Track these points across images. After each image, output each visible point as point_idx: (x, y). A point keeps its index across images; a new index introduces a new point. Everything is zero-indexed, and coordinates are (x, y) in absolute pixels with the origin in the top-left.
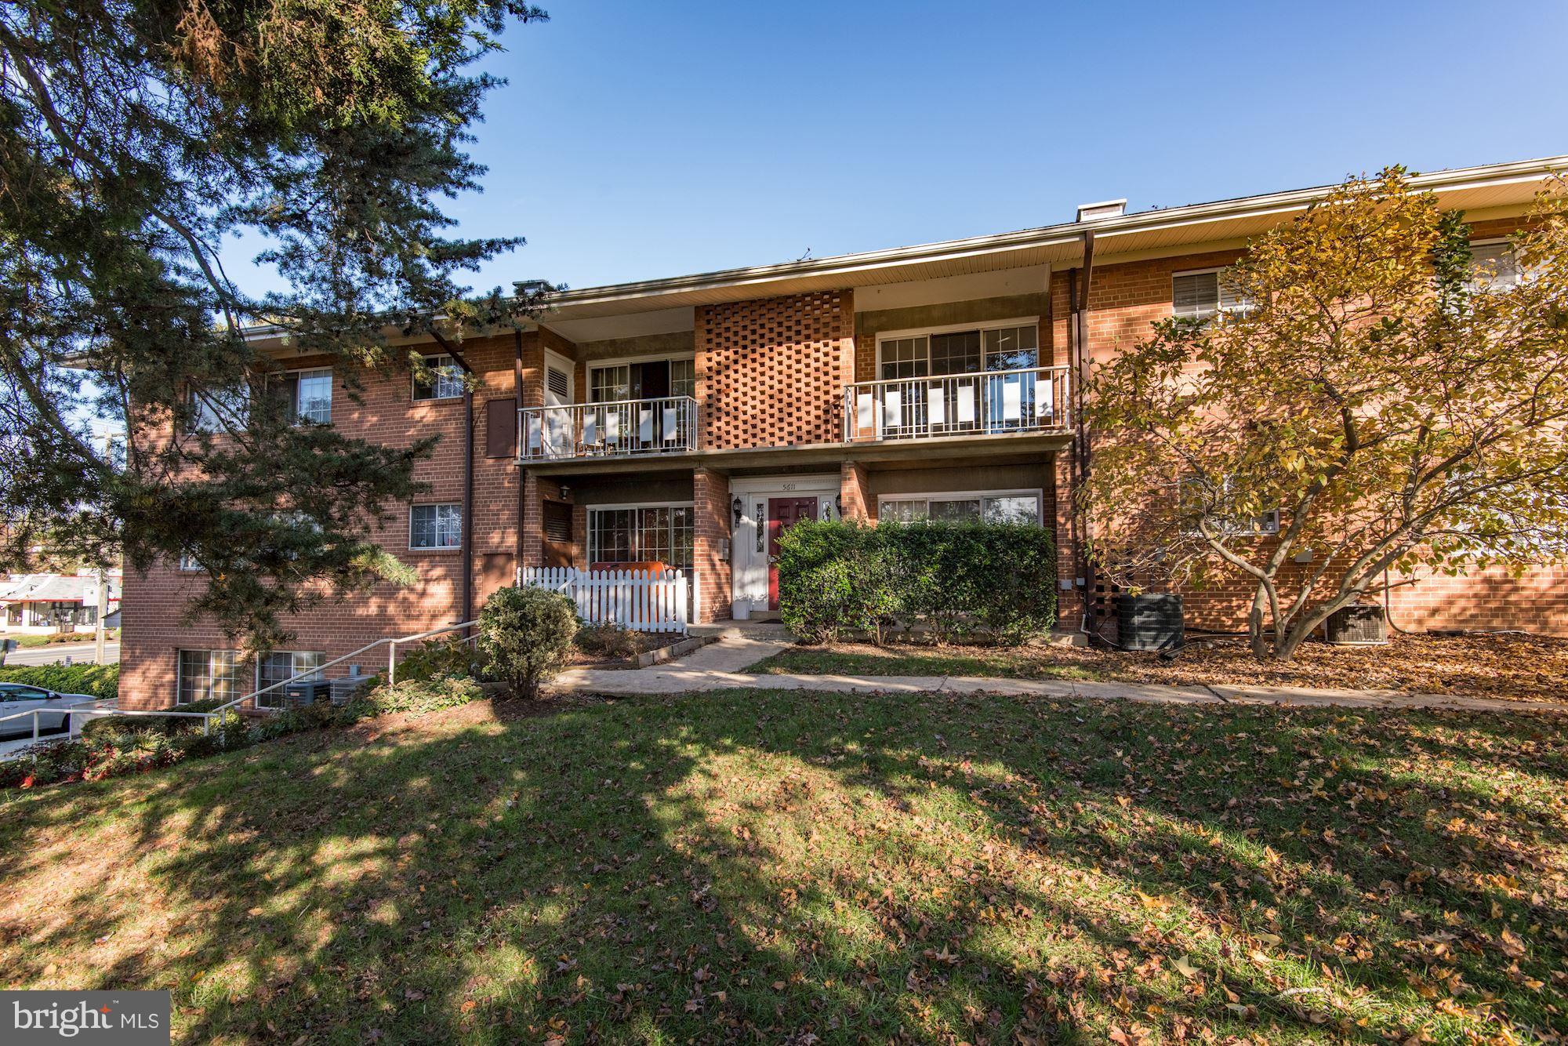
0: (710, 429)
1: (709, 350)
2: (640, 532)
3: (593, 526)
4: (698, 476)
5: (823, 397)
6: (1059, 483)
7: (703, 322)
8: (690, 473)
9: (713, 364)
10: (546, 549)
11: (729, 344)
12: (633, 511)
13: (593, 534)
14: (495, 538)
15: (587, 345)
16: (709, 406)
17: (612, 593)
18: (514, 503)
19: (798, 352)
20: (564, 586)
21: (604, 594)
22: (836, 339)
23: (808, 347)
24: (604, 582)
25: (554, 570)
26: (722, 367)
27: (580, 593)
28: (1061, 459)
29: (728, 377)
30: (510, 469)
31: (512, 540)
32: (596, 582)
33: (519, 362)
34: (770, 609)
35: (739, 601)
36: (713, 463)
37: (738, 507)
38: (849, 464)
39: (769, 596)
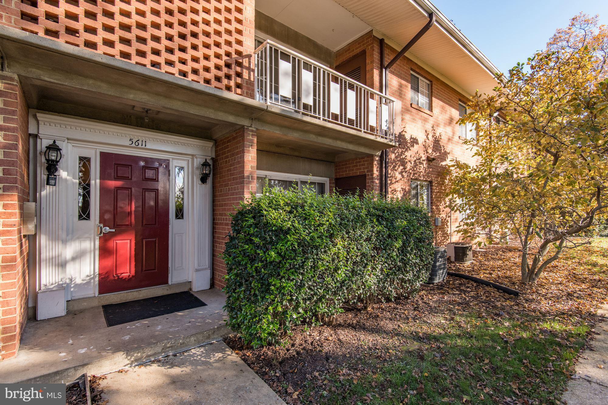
5: (225, 47)
28: (376, 161)
34: (100, 293)
35: (51, 291)
36: (42, 72)
37: (53, 156)
38: (252, 131)
39: (100, 274)
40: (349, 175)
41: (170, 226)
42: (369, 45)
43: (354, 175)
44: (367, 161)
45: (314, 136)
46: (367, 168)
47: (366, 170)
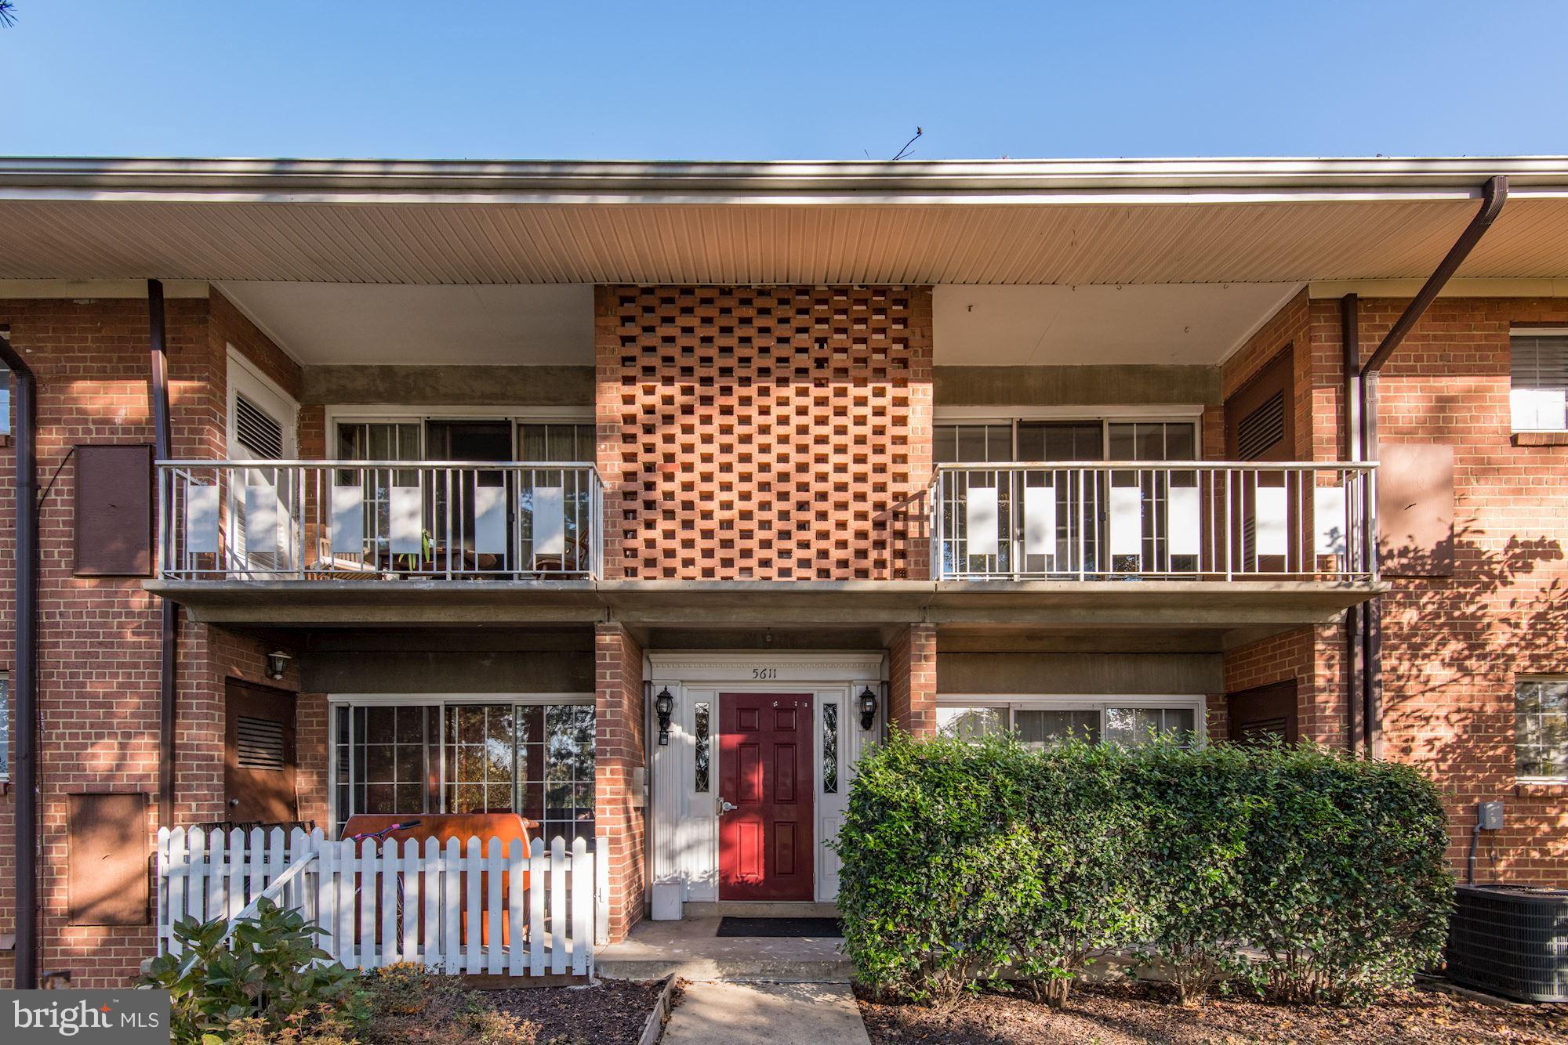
0: (631, 543)
1: (629, 380)
2: (450, 752)
3: (343, 736)
4: (605, 639)
5: (874, 497)
6: (1320, 682)
7: (613, 321)
8: (587, 633)
9: (636, 409)
10: (232, 783)
11: (674, 372)
12: (434, 710)
13: (343, 753)
14: (102, 757)
15: (328, 370)
16: (630, 495)
17: (411, 888)
18: (150, 681)
19: (821, 402)
20: (288, 875)
21: (390, 890)
22: (902, 383)
23: (841, 393)
24: (391, 864)
25: (258, 834)
26: (657, 419)
27: (327, 892)
28: (1324, 639)
29: (669, 439)
30: (139, 602)
31: (145, 761)
32: (370, 865)
33: (159, 361)
34: (721, 898)
35: (664, 884)
36: (640, 613)
37: (664, 707)
38: (927, 629)
39: (720, 871)
40: (1257, 684)
41: (816, 805)
42: (1300, 328)
43: (1270, 681)
44: (1298, 641)
45: (1083, 613)
46: (1298, 661)
47: (1296, 668)
